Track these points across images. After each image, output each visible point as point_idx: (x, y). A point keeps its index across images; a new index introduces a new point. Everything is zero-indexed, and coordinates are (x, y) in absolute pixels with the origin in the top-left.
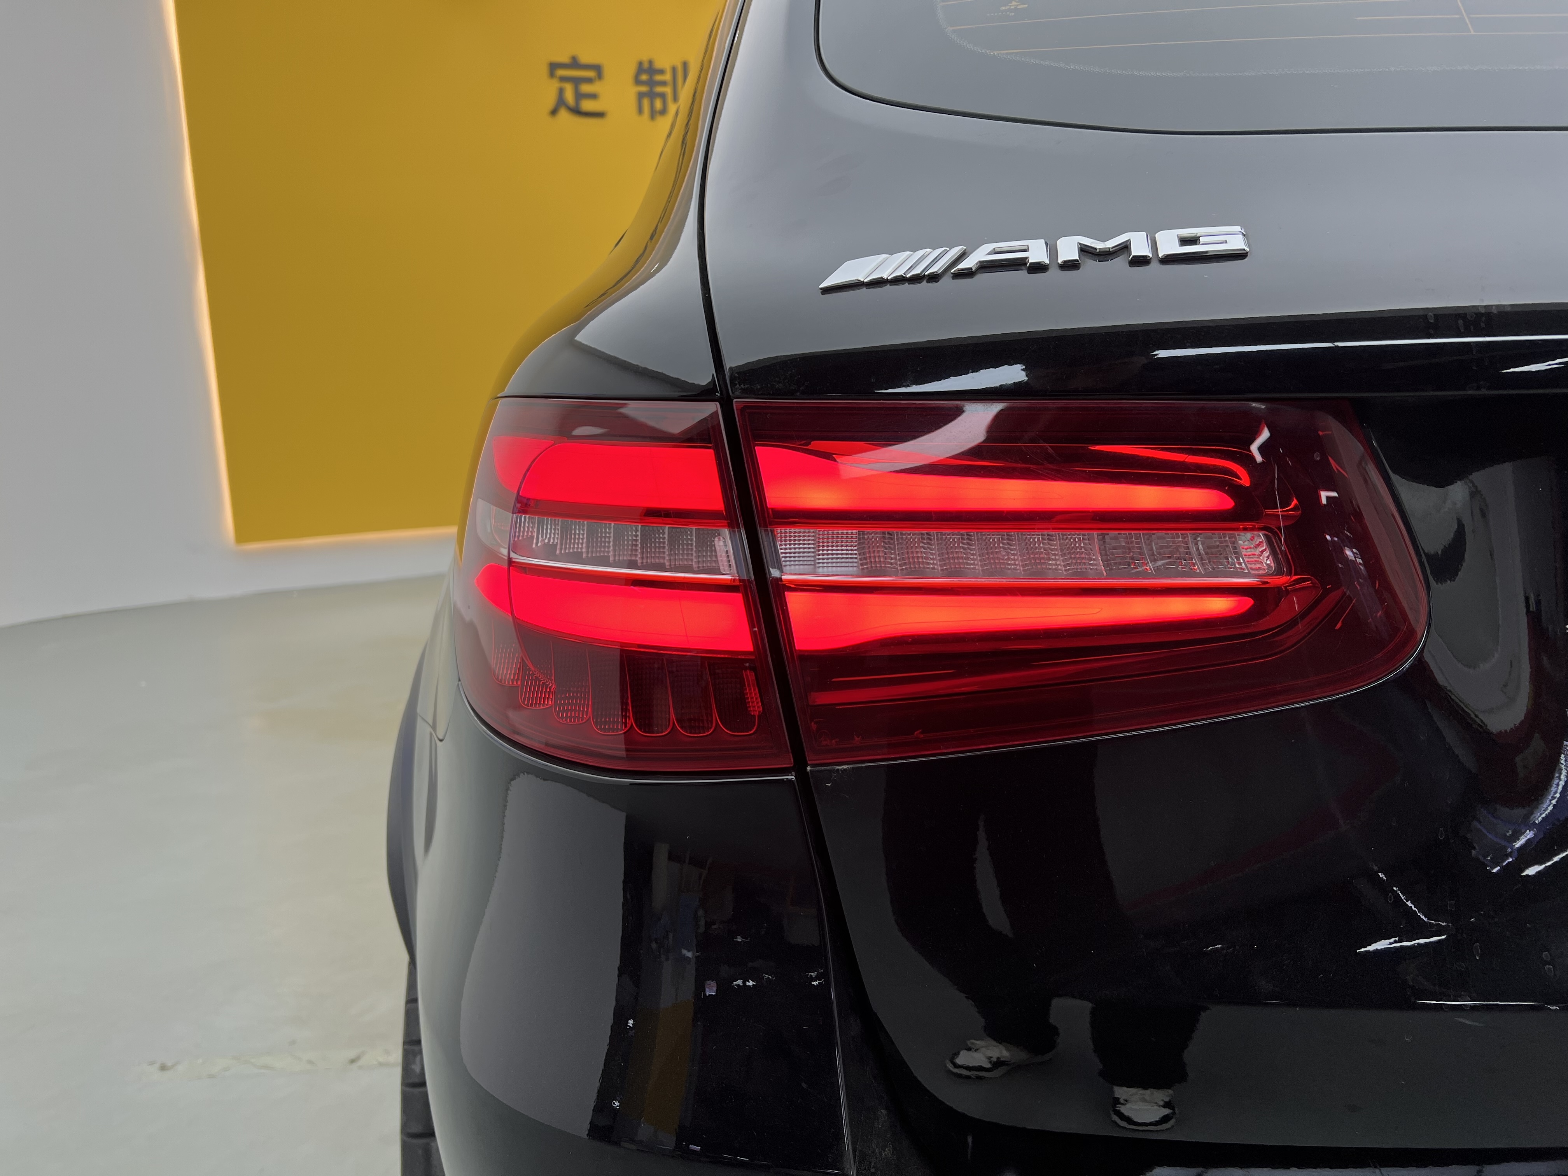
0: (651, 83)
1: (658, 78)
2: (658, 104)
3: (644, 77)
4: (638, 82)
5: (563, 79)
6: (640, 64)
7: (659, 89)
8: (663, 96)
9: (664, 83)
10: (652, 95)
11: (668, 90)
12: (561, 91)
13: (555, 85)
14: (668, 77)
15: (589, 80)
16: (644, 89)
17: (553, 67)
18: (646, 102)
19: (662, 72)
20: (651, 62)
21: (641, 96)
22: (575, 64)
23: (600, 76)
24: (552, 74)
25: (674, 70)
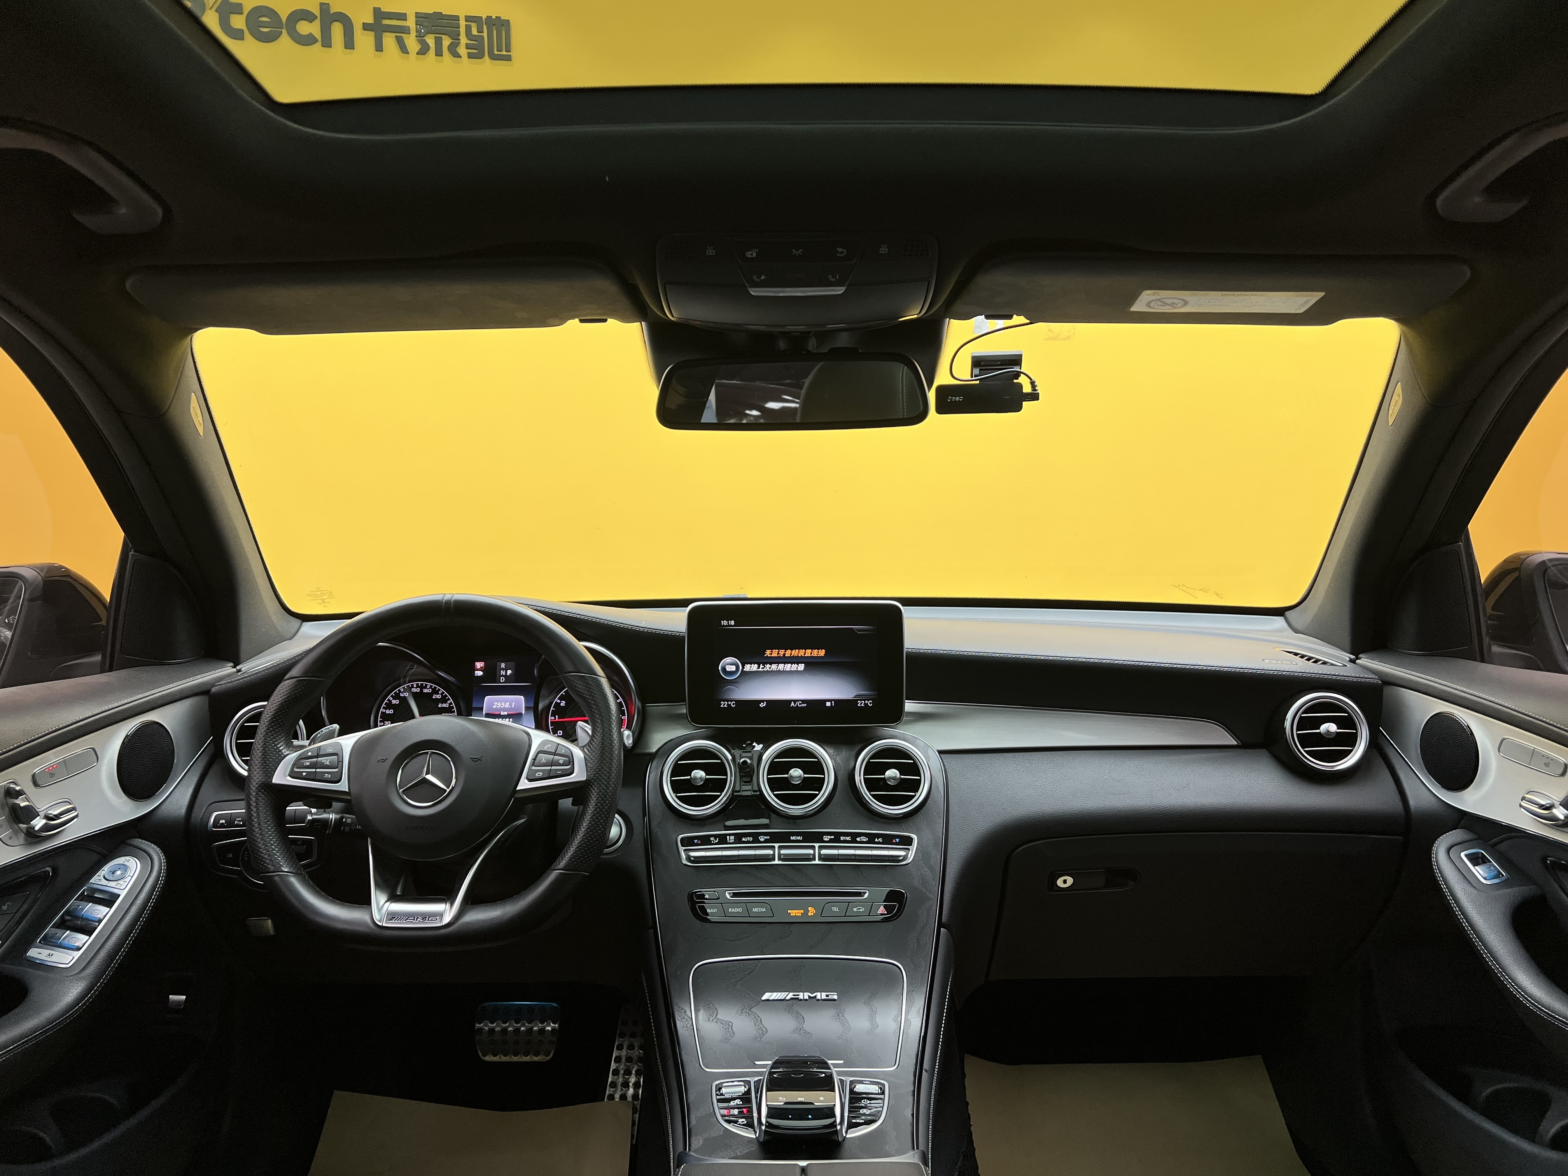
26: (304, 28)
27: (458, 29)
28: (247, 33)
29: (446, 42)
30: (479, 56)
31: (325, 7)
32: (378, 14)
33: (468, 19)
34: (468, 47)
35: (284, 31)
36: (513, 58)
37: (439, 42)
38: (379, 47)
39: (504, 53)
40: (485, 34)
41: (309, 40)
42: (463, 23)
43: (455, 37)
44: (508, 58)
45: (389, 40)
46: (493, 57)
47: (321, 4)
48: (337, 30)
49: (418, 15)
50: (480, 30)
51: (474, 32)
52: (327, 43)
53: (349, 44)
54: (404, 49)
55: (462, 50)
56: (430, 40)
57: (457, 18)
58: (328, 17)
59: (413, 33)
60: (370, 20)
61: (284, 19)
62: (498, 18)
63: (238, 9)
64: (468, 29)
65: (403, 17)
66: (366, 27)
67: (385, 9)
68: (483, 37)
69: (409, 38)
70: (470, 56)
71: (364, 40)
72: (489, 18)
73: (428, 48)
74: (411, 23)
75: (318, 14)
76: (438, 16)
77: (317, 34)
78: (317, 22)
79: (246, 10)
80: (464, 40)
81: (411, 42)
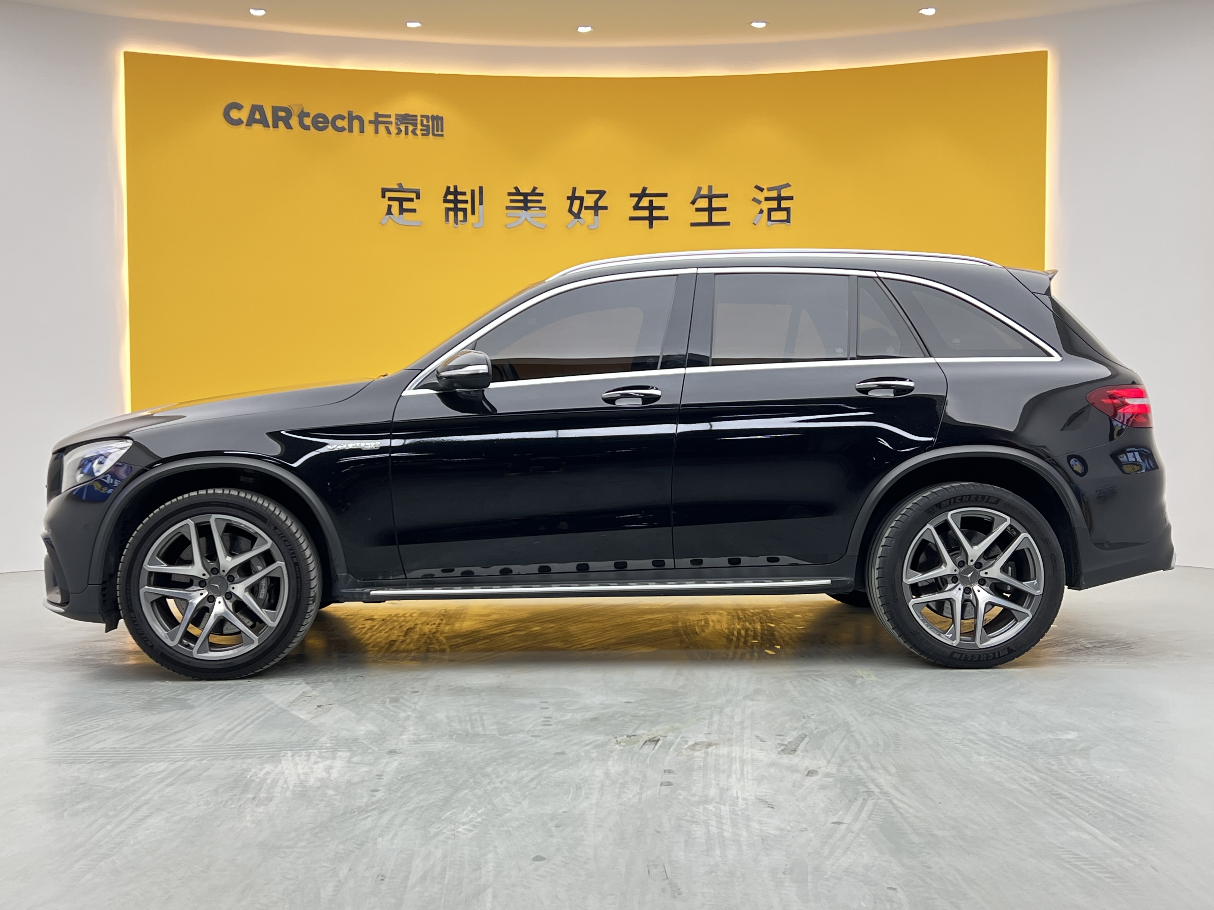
0: (456, 201)
1: (460, 198)
2: (460, 215)
3: (450, 197)
4: (446, 201)
5: (390, 199)
6: (448, 188)
7: (460, 206)
8: (464, 210)
9: (466, 202)
10: (456, 210)
11: (468, 206)
12: (390, 207)
13: (386, 202)
14: (468, 197)
15: (411, 200)
16: (451, 205)
17: (384, 191)
18: (451, 214)
19: (464, 194)
20: (456, 187)
21: (448, 210)
22: (401, 189)
23: (418, 197)
24: (383, 196)
25: (473, 192)
26: (340, 123)
27: (416, 122)
28: (312, 128)
29: (411, 128)
30: (428, 134)
31: (350, 112)
32: (377, 115)
33: (422, 116)
34: (422, 130)
35: (330, 125)
36: (444, 136)
37: (407, 128)
38: (377, 132)
39: (440, 133)
40: (430, 124)
41: (342, 129)
42: (419, 118)
43: (415, 125)
44: (442, 135)
45: (382, 128)
46: (434, 134)
47: (349, 111)
48: (356, 124)
49: (397, 115)
50: (428, 121)
51: (425, 123)
52: (351, 130)
53: (362, 130)
54: (389, 132)
55: (418, 132)
56: (402, 128)
57: (416, 116)
58: (351, 118)
59: (394, 125)
60: (373, 119)
61: (330, 119)
62: (437, 116)
63: (308, 115)
64: (422, 121)
65: (389, 116)
66: (370, 122)
67: (380, 113)
68: (429, 125)
69: (392, 127)
70: (423, 135)
71: (369, 128)
72: (433, 116)
73: (401, 131)
74: (393, 119)
75: (346, 115)
76: (407, 115)
77: (347, 127)
78: (346, 120)
79: (312, 116)
80: (419, 127)
81: (393, 129)
